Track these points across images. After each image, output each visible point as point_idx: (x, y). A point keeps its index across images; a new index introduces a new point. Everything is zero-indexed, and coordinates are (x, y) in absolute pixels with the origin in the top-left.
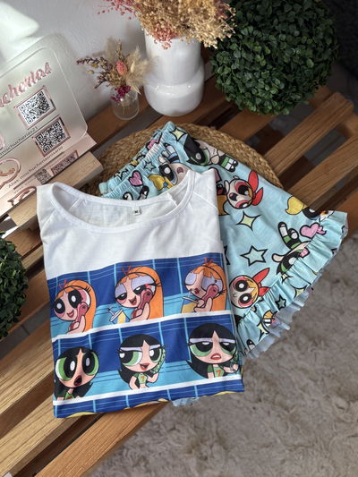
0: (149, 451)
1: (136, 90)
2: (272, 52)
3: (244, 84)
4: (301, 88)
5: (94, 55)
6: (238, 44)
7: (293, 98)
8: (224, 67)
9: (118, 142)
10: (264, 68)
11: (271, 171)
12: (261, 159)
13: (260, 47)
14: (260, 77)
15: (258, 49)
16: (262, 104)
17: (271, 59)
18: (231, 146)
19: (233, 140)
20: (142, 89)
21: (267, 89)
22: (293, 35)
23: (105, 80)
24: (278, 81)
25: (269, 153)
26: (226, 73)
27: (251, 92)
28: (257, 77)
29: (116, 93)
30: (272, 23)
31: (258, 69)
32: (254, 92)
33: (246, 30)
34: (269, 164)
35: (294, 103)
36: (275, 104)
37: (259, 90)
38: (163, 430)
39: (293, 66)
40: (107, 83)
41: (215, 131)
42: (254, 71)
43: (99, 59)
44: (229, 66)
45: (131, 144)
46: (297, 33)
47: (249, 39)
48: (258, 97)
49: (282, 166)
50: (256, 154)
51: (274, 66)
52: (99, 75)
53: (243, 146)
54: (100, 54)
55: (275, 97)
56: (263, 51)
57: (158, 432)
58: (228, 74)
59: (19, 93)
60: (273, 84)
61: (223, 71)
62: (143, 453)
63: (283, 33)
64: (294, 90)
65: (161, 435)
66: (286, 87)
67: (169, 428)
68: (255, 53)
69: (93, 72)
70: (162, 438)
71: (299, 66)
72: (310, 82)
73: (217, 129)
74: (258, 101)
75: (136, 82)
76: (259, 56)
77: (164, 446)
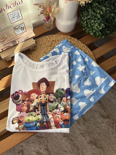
0: (24, 148)
1: (52, 19)
2: (103, 14)
3: (90, 24)
4: (110, 29)
5: (40, 4)
6: (91, 9)
7: (107, 32)
8: (85, 17)
9: (43, 37)
10: (99, 19)
11: (94, 57)
12: (91, 52)
13: (99, 11)
14: (97, 22)
15: (98, 11)
16: (95, 33)
17: (102, 16)
18: (81, 46)
19: (82, 44)
20: (55, 19)
21: (98, 27)
22: (112, 8)
23: (42, 13)
24: (103, 25)
25: (94, 51)
26: (85, 19)
27: (92, 28)
28: (96, 22)
29: (45, 19)
30: (105, 3)
31: (97, 19)
32: (93, 27)
33: (95, 4)
34: (93, 55)
35: (107, 34)
36: (100, 33)
37: (95, 27)
38: (30, 142)
39: (109, 20)
40: (43, 15)
41: (77, 40)
42: (95, 20)
43: (42, 5)
44: (87, 17)
45: (47, 39)
46: (113, 8)
47: (95, 8)
48: (95, 30)
49: (98, 56)
50: (89, 50)
51: (102, 19)
52: (41, 11)
53: (86, 47)
54: (42, 3)
55: (100, 31)
56: (100, 13)
57: (28, 142)
58: (85, 20)
59: (10, 8)
60: (101, 25)
61: (84, 18)
62: (22, 149)
63: (108, 7)
64: (108, 29)
65: (29, 143)
66: (105, 28)
67: (32, 141)
68: (97, 13)
69: (39, 10)
70: (29, 144)
71: (111, 21)
72: (114, 28)
73: (78, 39)
74: (94, 31)
75: (53, 16)
76: (98, 14)
77: (29, 147)
